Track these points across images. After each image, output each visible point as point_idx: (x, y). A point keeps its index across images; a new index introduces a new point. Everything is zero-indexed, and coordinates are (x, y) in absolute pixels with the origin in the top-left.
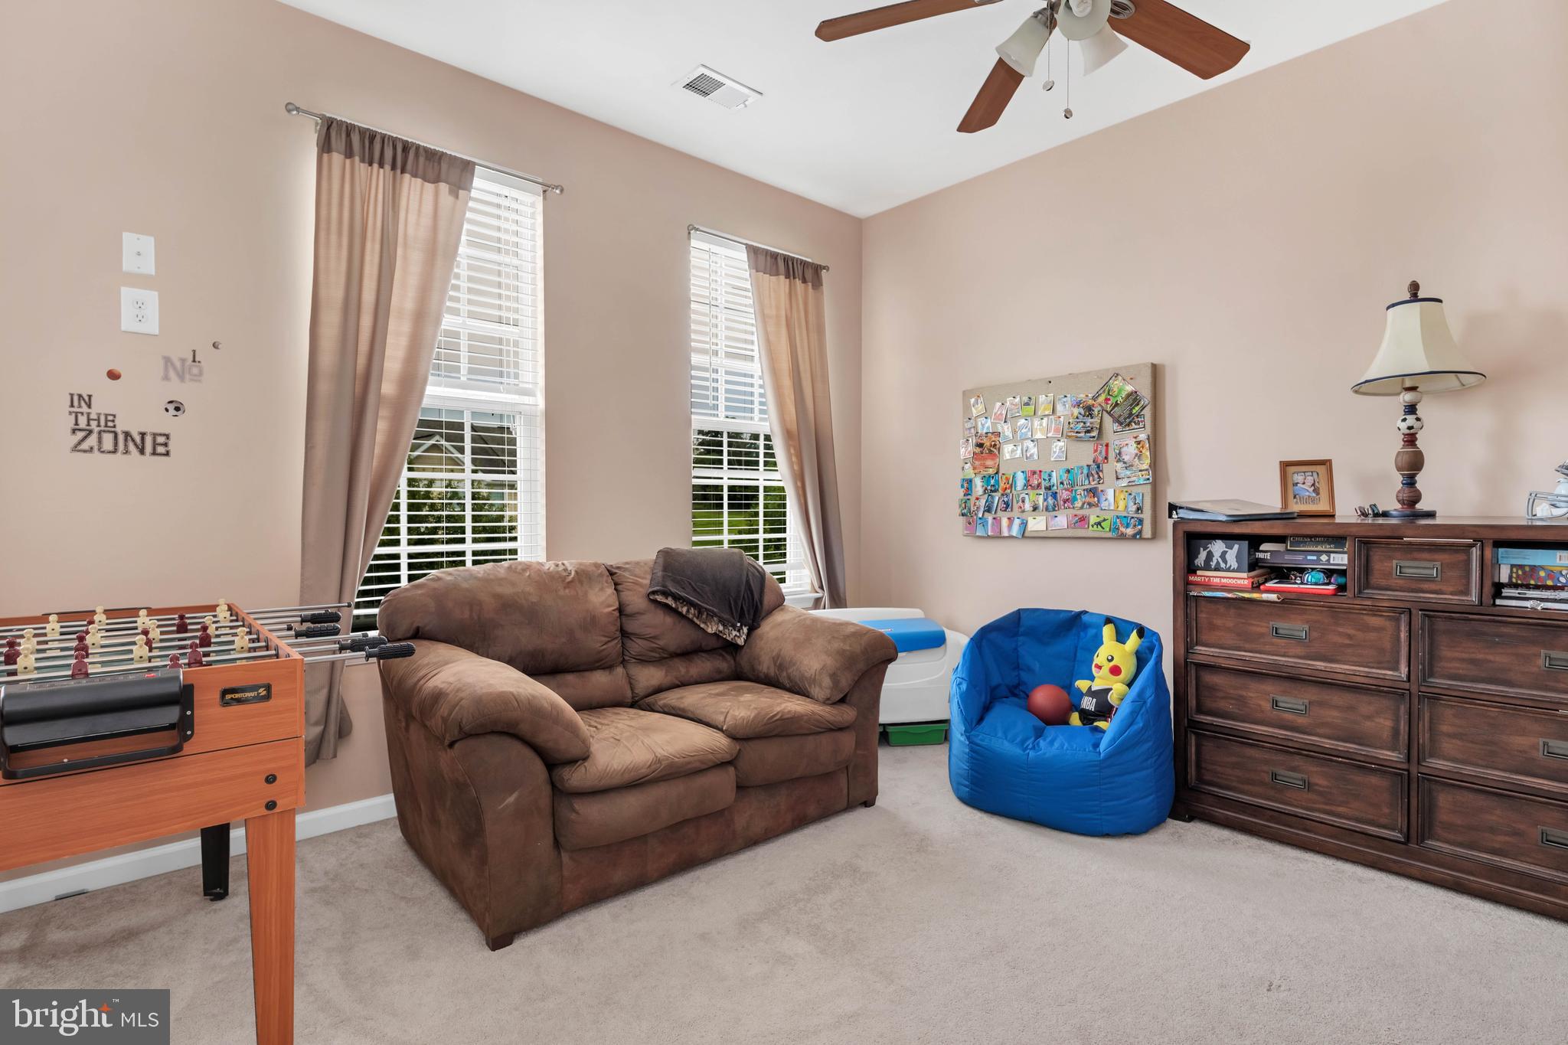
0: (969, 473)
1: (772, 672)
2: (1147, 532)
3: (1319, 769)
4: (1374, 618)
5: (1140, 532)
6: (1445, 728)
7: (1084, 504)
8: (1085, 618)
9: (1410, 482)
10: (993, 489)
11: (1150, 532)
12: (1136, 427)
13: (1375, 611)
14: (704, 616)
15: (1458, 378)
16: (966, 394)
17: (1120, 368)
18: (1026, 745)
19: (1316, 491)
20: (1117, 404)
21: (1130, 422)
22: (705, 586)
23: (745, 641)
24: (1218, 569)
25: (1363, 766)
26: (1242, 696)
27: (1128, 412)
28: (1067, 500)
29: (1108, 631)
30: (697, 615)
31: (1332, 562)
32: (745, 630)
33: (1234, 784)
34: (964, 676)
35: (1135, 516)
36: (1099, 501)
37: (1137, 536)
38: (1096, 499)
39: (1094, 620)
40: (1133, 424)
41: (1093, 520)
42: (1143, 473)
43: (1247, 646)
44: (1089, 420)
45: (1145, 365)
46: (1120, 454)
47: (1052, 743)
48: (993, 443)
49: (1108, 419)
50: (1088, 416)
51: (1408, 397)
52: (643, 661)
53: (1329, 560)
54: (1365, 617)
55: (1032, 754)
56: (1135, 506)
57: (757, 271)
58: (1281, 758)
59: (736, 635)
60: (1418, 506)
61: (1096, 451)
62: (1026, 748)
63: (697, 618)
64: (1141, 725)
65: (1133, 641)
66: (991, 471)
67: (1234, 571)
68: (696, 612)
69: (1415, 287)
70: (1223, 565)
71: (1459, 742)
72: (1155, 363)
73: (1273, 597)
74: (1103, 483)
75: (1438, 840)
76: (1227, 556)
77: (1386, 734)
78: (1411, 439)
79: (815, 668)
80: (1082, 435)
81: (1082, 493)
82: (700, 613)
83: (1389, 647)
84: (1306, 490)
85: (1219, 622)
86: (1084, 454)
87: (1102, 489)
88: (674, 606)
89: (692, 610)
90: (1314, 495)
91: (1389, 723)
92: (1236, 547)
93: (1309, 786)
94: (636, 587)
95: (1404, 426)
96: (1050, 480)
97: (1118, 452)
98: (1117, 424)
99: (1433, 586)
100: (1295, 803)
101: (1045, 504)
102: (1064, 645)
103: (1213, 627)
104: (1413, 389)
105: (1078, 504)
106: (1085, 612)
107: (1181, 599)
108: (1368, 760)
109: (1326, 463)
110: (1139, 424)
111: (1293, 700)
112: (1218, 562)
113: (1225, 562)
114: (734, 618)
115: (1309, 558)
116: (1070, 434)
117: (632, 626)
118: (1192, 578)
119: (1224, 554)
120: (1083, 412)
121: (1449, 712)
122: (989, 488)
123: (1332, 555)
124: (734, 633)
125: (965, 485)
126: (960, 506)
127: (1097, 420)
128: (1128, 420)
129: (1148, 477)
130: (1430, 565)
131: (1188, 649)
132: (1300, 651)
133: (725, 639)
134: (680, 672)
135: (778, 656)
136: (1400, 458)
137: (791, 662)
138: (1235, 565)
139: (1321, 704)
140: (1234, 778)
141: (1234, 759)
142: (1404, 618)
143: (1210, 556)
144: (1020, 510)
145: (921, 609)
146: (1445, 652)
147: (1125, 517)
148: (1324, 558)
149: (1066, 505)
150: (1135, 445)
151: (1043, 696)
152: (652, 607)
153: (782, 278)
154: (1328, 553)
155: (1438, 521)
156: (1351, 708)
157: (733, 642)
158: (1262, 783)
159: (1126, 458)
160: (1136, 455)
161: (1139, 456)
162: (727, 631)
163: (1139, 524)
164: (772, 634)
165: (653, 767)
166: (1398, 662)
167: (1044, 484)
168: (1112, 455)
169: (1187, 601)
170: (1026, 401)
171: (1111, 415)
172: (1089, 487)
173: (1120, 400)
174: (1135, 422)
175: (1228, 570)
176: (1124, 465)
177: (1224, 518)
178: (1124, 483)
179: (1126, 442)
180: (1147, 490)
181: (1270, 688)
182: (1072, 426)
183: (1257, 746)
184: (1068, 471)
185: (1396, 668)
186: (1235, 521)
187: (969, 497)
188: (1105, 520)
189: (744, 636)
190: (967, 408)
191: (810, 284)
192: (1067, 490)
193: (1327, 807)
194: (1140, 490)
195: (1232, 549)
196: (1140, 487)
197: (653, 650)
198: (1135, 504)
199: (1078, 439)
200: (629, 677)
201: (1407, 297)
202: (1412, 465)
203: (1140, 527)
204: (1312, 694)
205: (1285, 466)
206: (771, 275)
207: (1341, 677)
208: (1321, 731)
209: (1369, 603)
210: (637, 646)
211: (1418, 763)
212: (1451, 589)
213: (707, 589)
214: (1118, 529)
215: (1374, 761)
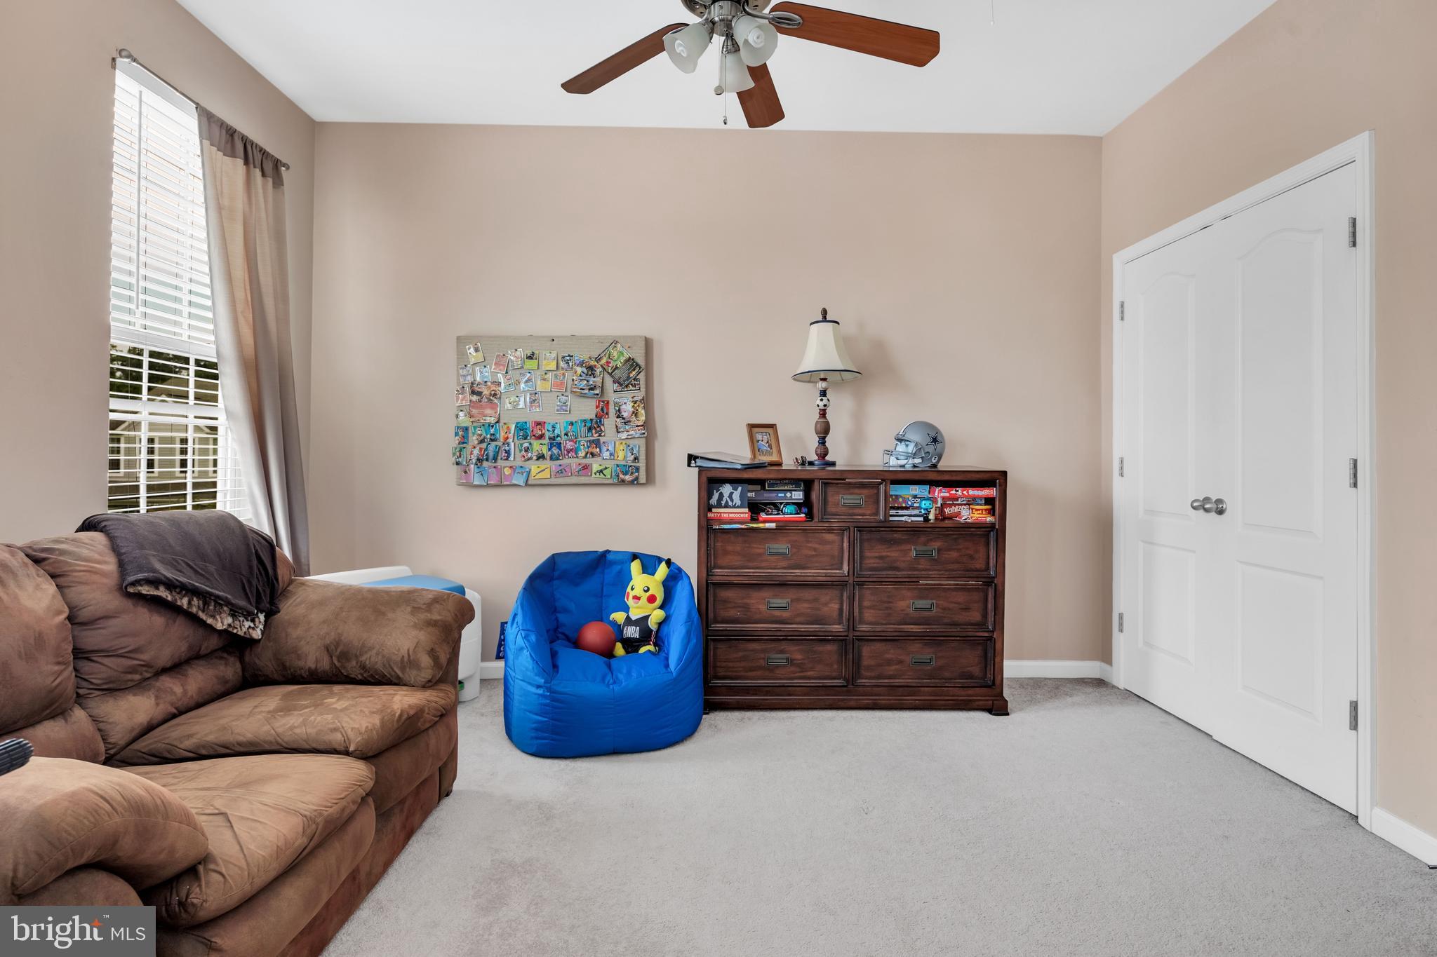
0: (464, 420)
1: (325, 664)
2: (643, 479)
3: (796, 648)
4: (830, 535)
5: (637, 479)
6: (866, 603)
7: (587, 454)
8: (610, 557)
9: (822, 442)
10: (493, 438)
11: (645, 479)
12: (633, 388)
13: (830, 530)
14: (211, 608)
15: (841, 375)
16: (461, 341)
17: (620, 337)
18: (606, 682)
19: (770, 446)
20: (616, 368)
21: (628, 384)
22: (208, 565)
23: (263, 633)
24: (727, 506)
25: (823, 639)
26: (747, 604)
27: (626, 375)
28: (571, 450)
29: (635, 567)
30: (201, 606)
31: (793, 497)
32: (262, 617)
33: (742, 674)
34: (529, 627)
35: (632, 464)
36: (600, 451)
37: (635, 482)
38: (598, 450)
39: (619, 557)
40: (630, 386)
41: (596, 468)
42: (639, 428)
43: (750, 564)
44: (592, 380)
45: (640, 337)
46: (619, 410)
47: (629, 673)
48: (493, 392)
49: (609, 380)
50: (590, 375)
51: (822, 385)
52: (113, 689)
53: (791, 496)
54: (824, 535)
55: (616, 688)
56: (633, 457)
57: (211, 145)
58: (772, 646)
59: (250, 627)
60: (827, 458)
61: (597, 407)
62: (608, 685)
63: (203, 611)
64: (695, 641)
65: (662, 571)
66: (493, 420)
67: (738, 507)
68: (201, 602)
69: (825, 312)
70: (730, 503)
71: (872, 611)
72: (647, 337)
73: (773, 525)
74: (604, 436)
75: (862, 679)
76: (733, 496)
77: (835, 614)
78: (823, 413)
79: (406, 648)
80: (586, 391)
81: (585, 444)
82: (206, 603)
83: (837, 554)
84: (765, 447)
85: (730, 548)
86: (587, 409)
87: (604, 440)
88: (169, 598)
89: (195, 601)
90: (769, 449)
91: (837, 606)
92: (740, 488)
93: (790, 661)
94: (95, 578)
95: (821, 404)
96: (554, 431)
97: (617, 409)
98: (617, 384)
99: (859, 511)
100: (782, 677)
101: (550, 453)
102: (591, 584)
103: (726, 553)
104: (824, 379)
105: (582, 454)
106: (608, 552)
107: (705, 532)
108: (826, 634)
109: (772, 426)
110: (635, 387)
111: (779, 601)
112: (727, 502)
113: (732, 501)
114: (251, 604)
115: (780, 495)
116: (574, 390)
117: (92, 639)
118: (710, 515)
119: (732, 493)
120: (585, 371)
121: (868, 592)
122: (489, 436)
123: (793, 492)
124: (247, 624)
125: (460, 433)
126: (454, 454)
127: (598, 380)
128: (627, 383)
129: (644, 432)
130: (858, 497)
131: (709, 572)
132: (784, 564)
133: (236, 634)
134: (174, 693)
135: (337, 644)
136: (819, 426)
137: (363, 646)
138: (739, 503)
139: (798, 600)
140: (741, 669)
141: (741, 654)
142: (846, 533)
143: (721, 496)
144: (523, 459)
145: (407, 566)
146: (868, 554)
147: (624, 465)
148: (788, 495)
149: (570, 455)
150: (632, 404)
151: (593, 634)
152: (128, 604)
153: (240, 162)
154: (790, 491)
155: (837, 468)
156: (816, 600)
157: (248, 636)
158: (760, 668)
159: (625, 415)
160: (633, 412)
161: (635, 413)
162: (237, 623)
163: (636, 472)
164: (316, 617)
165: (309, 832)
166: (842, 563)
167: (547, 435)
168: (612, 411)
169: (708, 533)
170: (529, 355)
171: (612, 377)
172: (591, 438)
173: (619, 364)
174: (632, 385)
175: (734, 507)
176: (623, 421)
177: (739, 467)
178: (624, 436)
179: (625, 401)
180: (642, 442)
181: (765, 593)
182: (576, 383)
183: (758, 640)
184: (572, 424)
185: (841, 568)
186: (746, 468)
187: (465, 445)
188: (606, 468)
189: (261, 627)
190: (462, 355)
191: (270, 180)
192: (572, 441)
193: (802, 674)
194: (636, 442)
195: (736, 490)
196: (636, 440)
197: (132, 670)
198: (632, 454)
199: (583, 396)
200: (95, 720)
201: (820, 318)
202: (824, 431)
203: (637, 474)
204: (793, 593)
205: (752, 427)
206: (225, 155)
207: (810, 579)
208: (798, 619)
209: (827, 525)
210: (104, 669)
211: (853, 630)
212: (869, 512)
213: (212, 568)
214: (618, 476)
215: (830, 634)
